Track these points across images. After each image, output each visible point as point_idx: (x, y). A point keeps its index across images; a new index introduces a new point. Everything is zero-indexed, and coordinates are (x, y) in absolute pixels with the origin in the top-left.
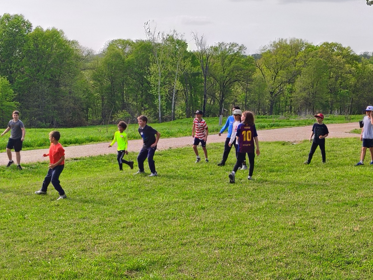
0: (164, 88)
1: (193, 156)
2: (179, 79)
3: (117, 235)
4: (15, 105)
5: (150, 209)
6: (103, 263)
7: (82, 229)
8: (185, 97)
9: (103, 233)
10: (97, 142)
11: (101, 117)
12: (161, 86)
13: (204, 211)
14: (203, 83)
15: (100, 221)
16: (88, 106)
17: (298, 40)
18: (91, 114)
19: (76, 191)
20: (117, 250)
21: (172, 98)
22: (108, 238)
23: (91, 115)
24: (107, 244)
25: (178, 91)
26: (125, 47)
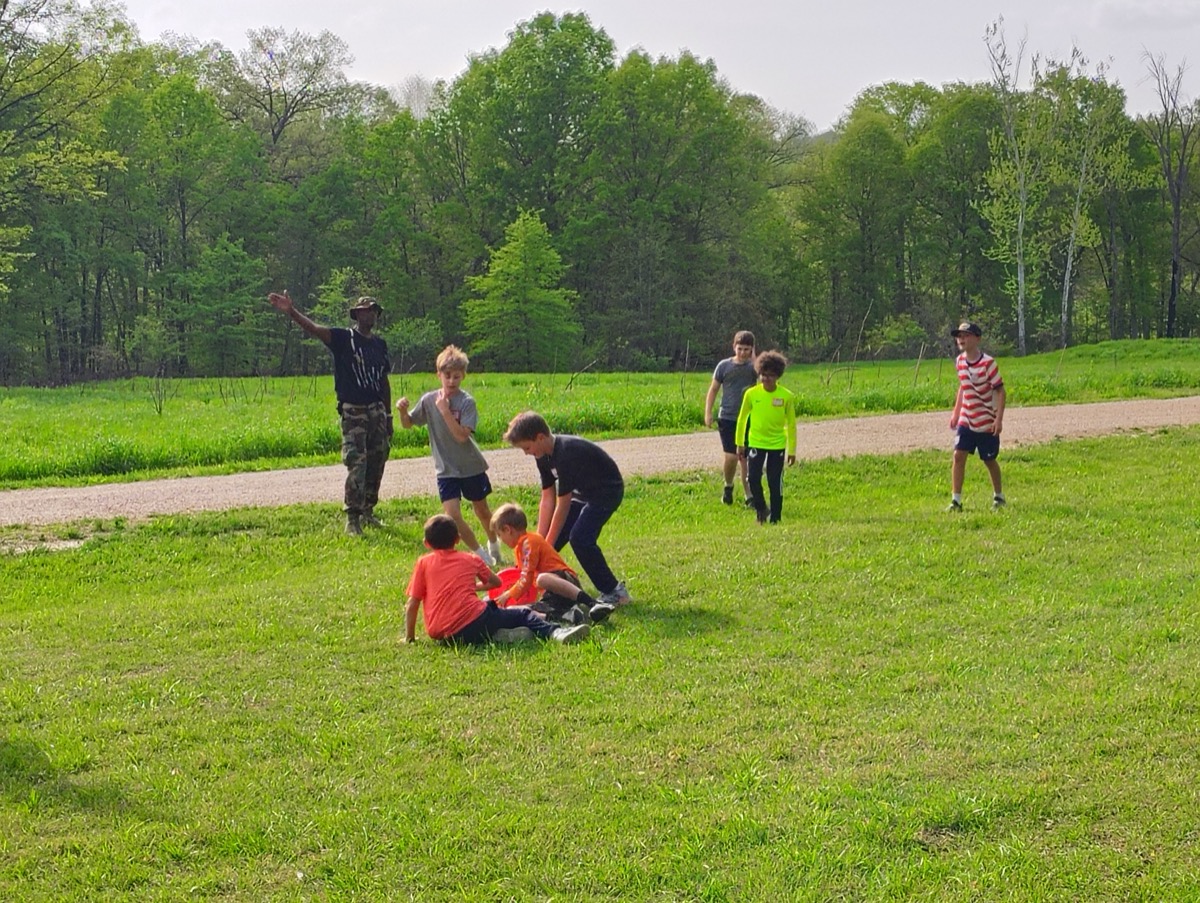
0: (1037, 241)
1: (1136, 467)
2: (1086, 212)
3: (891, 715)
4: (565, 298)
5: (995, 633)
6: (846, 800)
7: (779, 690)
8: (1106, 268)
9: (845, 705)
10: (820, 418)
11: (830, 337)
12: (1026, 233)
13: (1176, 648)
14: (1168, 224)
15: (834, 666)
16: (789, 304)
18: (797, 327)
19: (756, 570)
20: (892, 760)
21: (1064, 275)
22: (860, 721)
23: (797, 330)
24: (859, 741)
25: (1083, 249)
26: (910, 109)
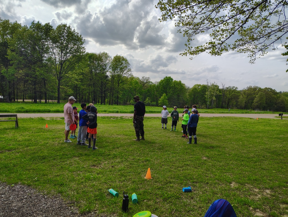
2: (215, 97)
8: (216, 102)
12: (209, 98)
14: (222, 98)
16: (187, 103)
17: (256, 86)
21: (212, 102)
25: (214, 100)
26: (199, 87)
